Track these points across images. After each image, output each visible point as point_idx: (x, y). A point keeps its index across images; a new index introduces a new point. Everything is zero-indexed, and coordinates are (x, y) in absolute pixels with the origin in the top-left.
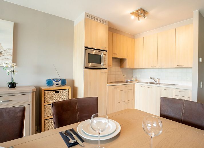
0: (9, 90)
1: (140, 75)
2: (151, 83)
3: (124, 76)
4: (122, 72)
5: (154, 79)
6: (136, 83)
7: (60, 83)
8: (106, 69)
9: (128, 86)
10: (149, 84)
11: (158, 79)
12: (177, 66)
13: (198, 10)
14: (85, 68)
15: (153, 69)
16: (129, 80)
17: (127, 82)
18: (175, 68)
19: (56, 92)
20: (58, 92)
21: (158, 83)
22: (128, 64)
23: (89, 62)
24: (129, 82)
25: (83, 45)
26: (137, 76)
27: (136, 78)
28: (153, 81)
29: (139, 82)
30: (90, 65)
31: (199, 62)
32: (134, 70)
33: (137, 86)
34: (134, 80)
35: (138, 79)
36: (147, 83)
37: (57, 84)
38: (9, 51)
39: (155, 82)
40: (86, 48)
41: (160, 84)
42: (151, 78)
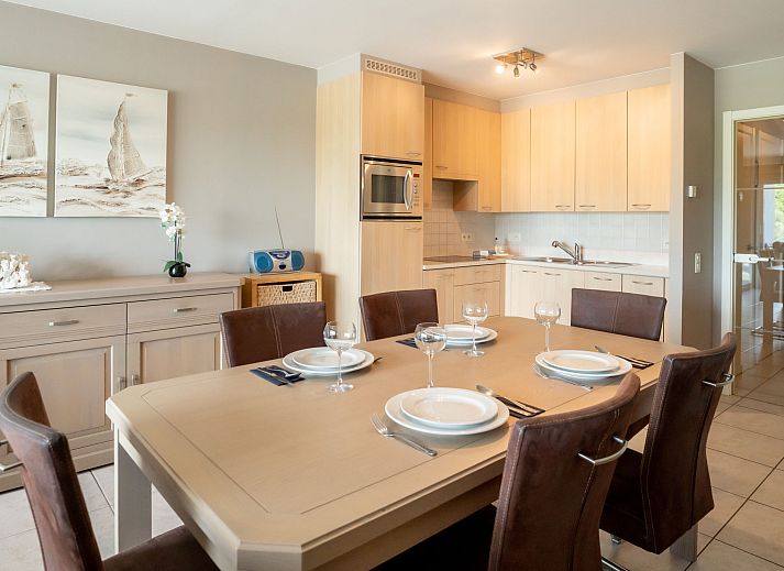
0: (171, 282)
1: (519, 235)
2: (555, 260)
3: (467, 239)
4: (460, 224)
5: (564, 247)
6: (507, 261)
7: (288, 261)
8: (420, 218)
9: (485, 272)
10: (550, 264)
11: (579, 248)
12: (631, 208)
13: (682, 53)
14: (365, 218)
15: (562, 215)
16: (484, 253)
17: (476, 257)
18: (627, 212)
19: (285, 289)
20: (290, 289)
21: (578, 258)
22: (480, 200)
23: (374, 200)
24: (484, 257)
25: (358, 151)
26: (511, 238)
27: (506, 243)
28: (564, 255)
29: (517, 257)
30: (380, 208)
31: (687, 199)
32: (497, 218)
33: (513, 270)
34: (499, 250)
35: (513, 248)
36: (543, 260)
37: (282, 267)
38: (157, 175)
39: (571, 258)
40: (365, 158)
41: (584, 263)
42: (556, 245)
